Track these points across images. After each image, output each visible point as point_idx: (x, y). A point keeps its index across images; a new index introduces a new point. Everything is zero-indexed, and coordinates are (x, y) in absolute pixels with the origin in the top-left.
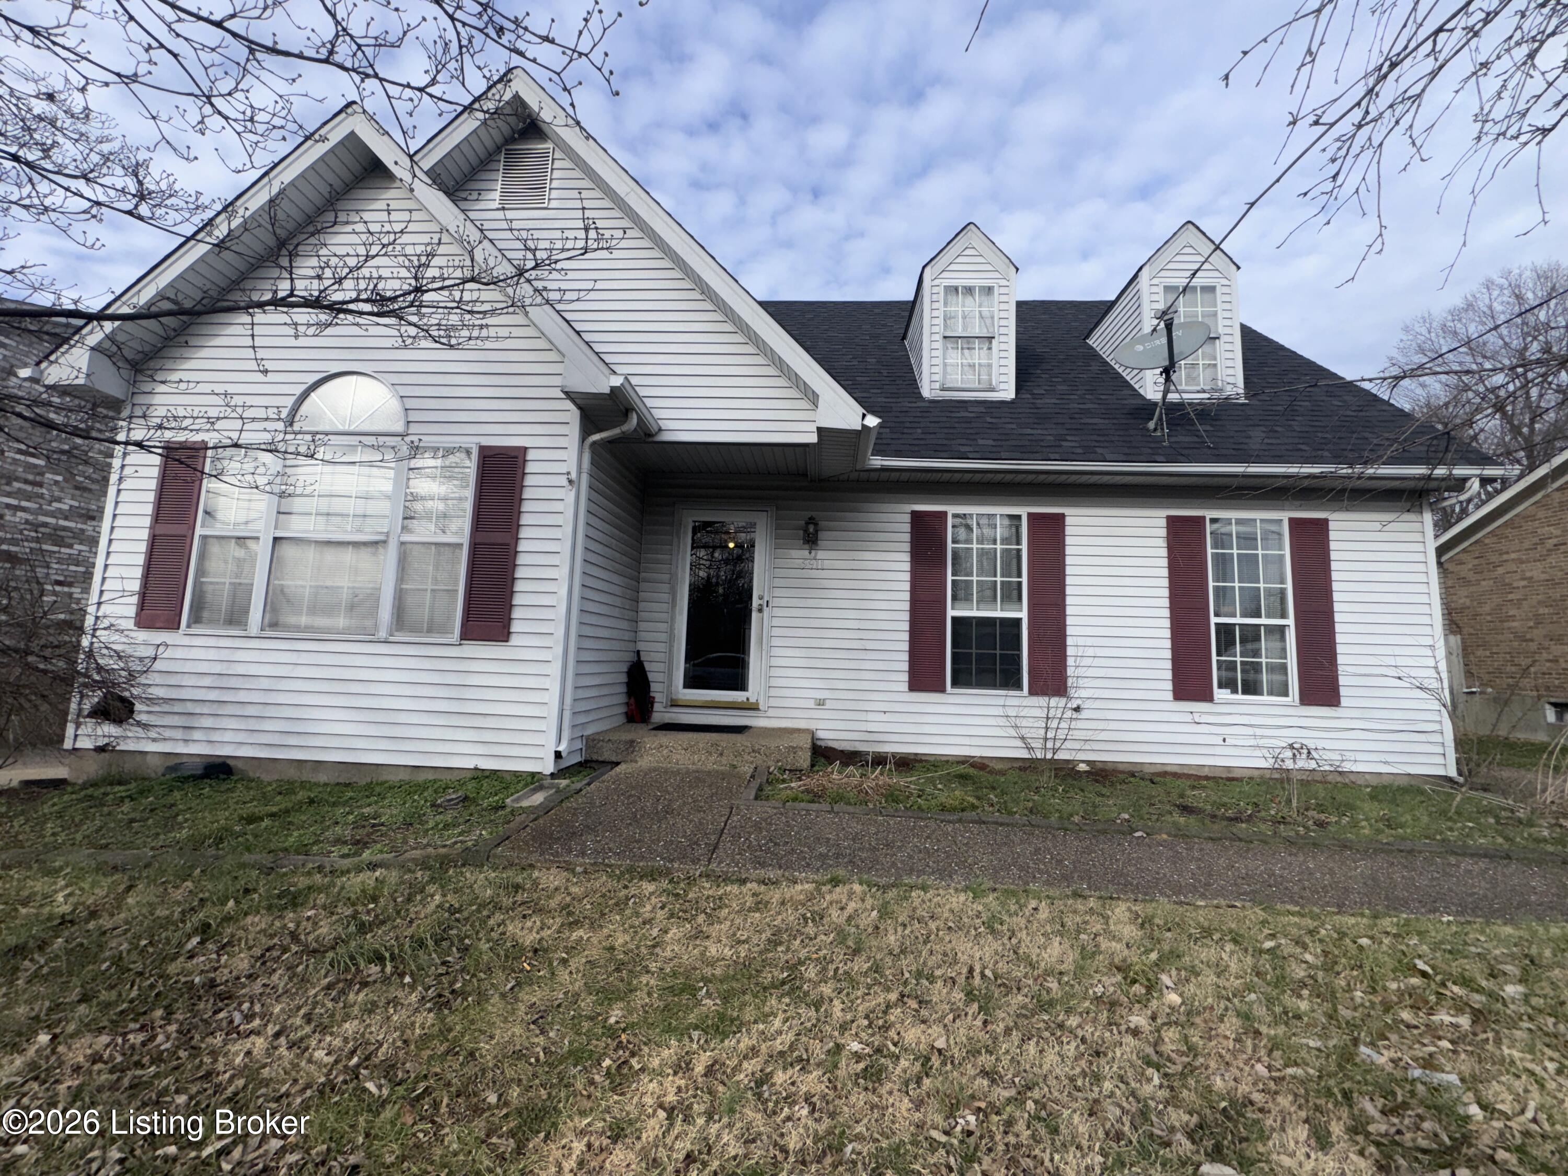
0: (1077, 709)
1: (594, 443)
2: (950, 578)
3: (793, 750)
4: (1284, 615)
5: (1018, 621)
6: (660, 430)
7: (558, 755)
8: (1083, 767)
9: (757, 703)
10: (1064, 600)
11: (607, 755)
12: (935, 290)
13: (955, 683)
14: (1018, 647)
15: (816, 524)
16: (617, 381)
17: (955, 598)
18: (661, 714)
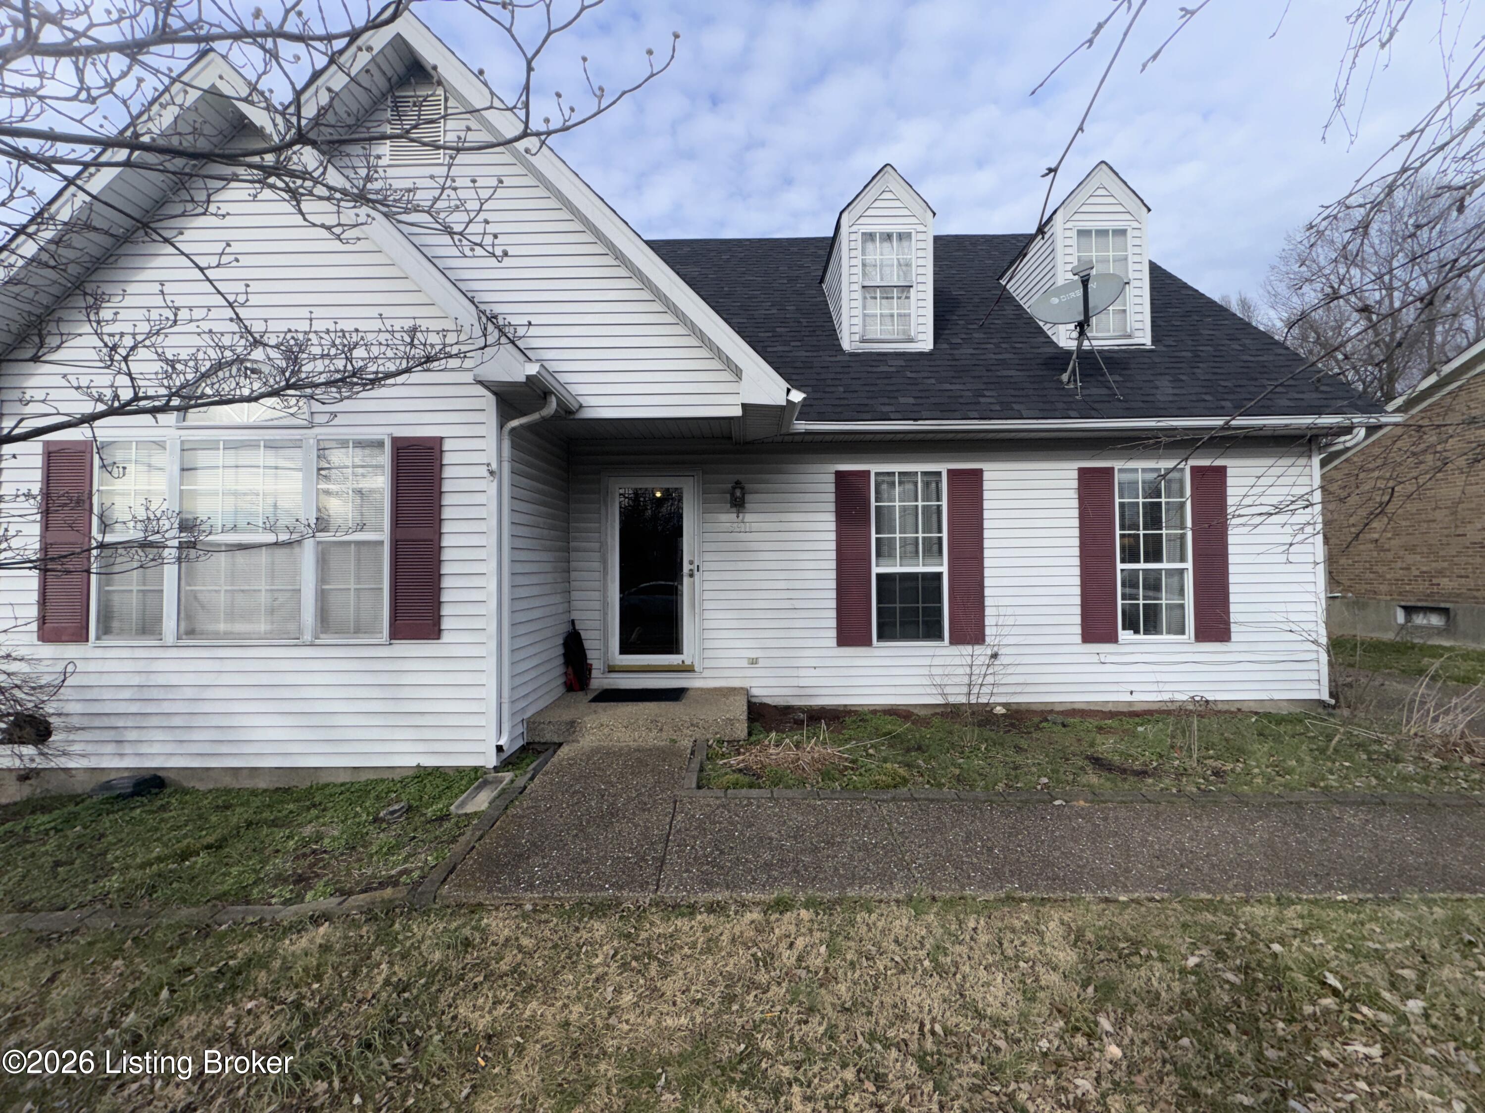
0: (995, 656)
1: (513, 430)
2: (874, 536)
3: (730, 721)
4: (1183, 559)
5: (939, 575)
6: (581, 406)
7: (500, 749)
8: (999, 710)
9: (692, 666)
10: (982, 552)
11: (549, 736)
12: (853, 236)
13: (881, 637)
14: (940, 599)
15: (742, 488)
16: (532, 369)
17: (878, 555)
18: (600, 680)
